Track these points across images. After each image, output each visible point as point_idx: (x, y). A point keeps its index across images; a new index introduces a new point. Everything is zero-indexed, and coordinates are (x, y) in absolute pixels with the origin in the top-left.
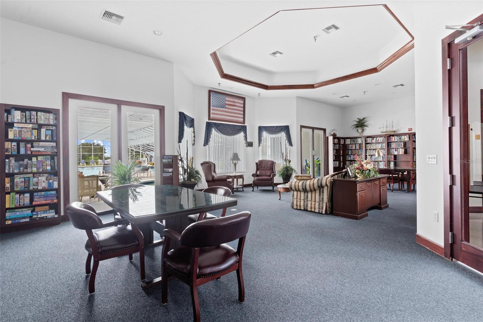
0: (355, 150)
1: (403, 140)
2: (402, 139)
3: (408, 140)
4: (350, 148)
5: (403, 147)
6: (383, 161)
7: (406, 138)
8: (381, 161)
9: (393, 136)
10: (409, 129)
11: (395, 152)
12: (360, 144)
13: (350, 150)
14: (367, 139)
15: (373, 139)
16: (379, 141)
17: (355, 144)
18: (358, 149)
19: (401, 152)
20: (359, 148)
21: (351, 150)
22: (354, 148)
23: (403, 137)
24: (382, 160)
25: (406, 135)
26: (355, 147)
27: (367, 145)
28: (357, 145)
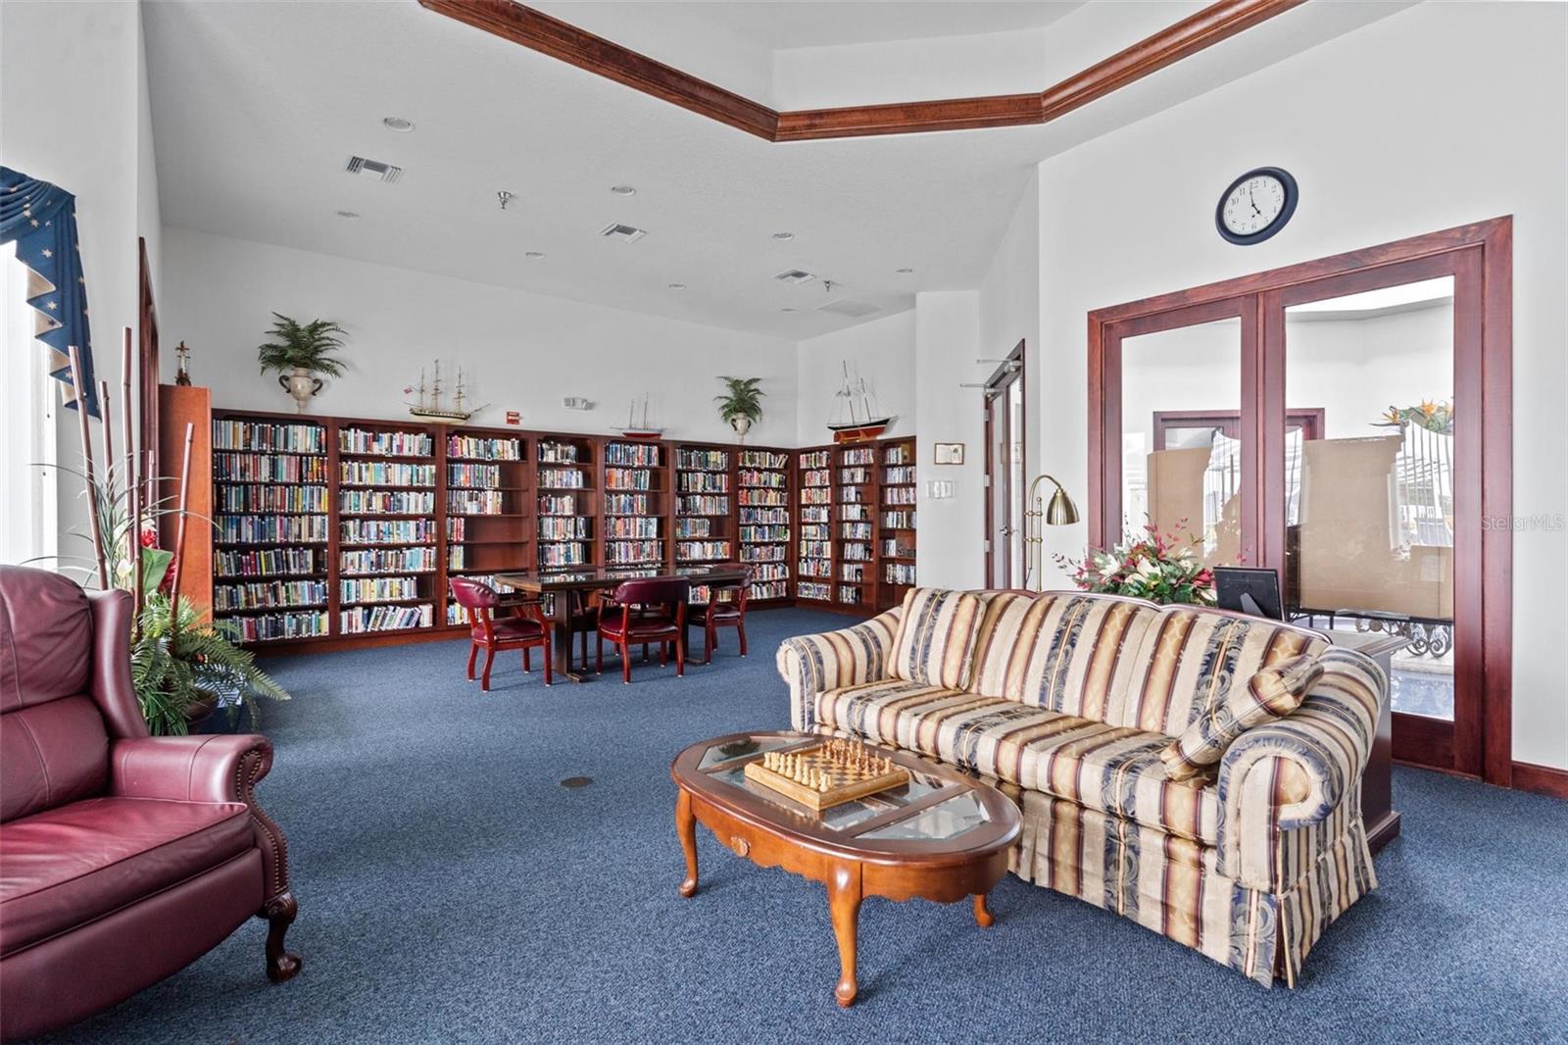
0: (266, 485)
1: (496, 457)
2: (494, 451)
3: (517, 458)
4: (235, 477)
5: (497, 486)
6: (420, 545)
7: (511, 451)
8: (409, 546)
9: (462, 432)
10: (508, 414)
11: (468, 505)
12: (301, 455)
13: (236, 484)
14: (346, 438)
15: (376, 439)
16: (406, 453)
17: (275, 453)
18: (287, 485)
19: (489, 503)
20: (294, 479)
21: (246, 485)
22: (265, 475)
23: (498, 445)
24: (413, 540)
25: (509, 440)
26: (274, 472)
27: (345, 466)
28: (283, 461)
